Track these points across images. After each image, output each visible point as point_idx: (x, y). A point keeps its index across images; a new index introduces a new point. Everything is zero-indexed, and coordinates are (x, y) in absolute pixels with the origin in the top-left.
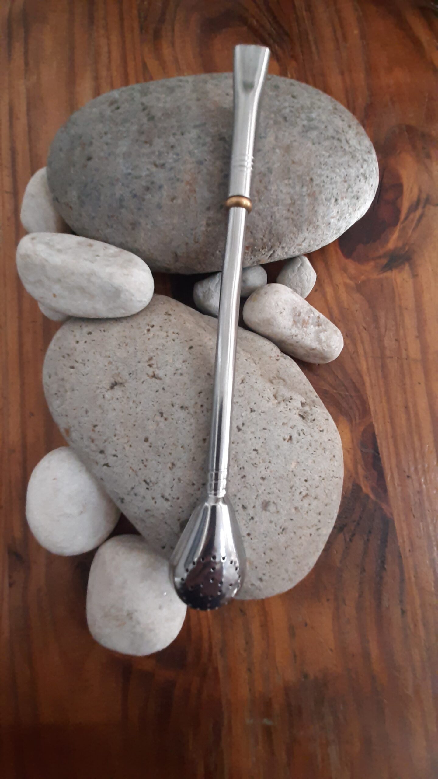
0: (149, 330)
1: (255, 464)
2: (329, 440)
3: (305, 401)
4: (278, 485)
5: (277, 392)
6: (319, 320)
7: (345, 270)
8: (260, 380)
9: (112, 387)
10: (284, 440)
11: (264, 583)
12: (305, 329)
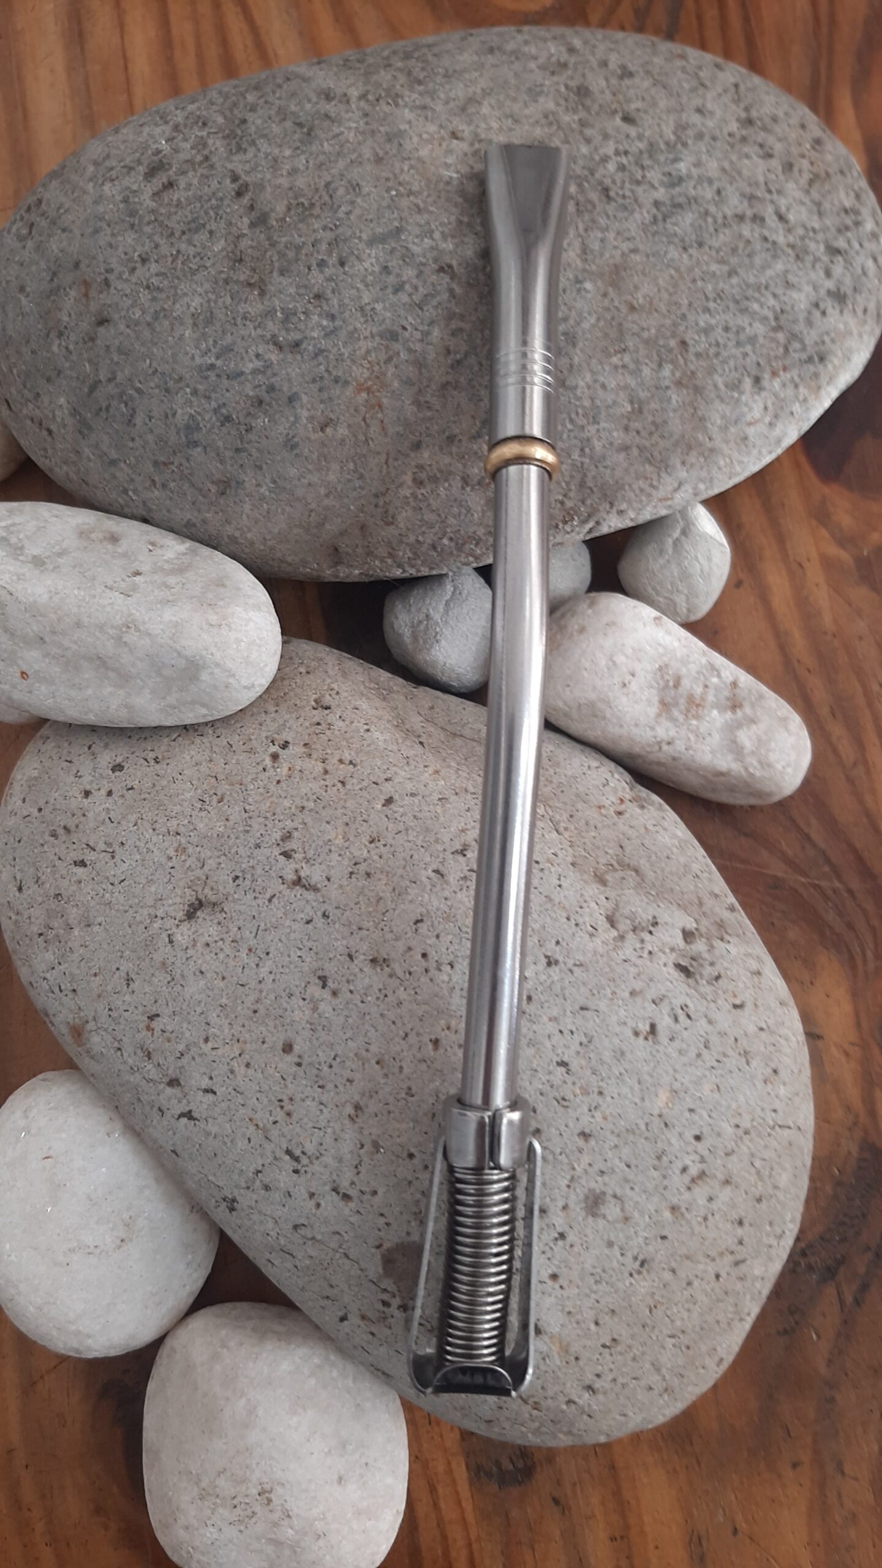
0: (275, 757)
1: (564, 1099)
2: (762, 1029)
3: (695, 925)
4: (626, 1151)
5: (617, 907)
6: (737, 691)
7: (821, 516)
8: (572, 879)
9: (190, 915)
10: (636, 1034)
11: (601, 1397)
12: (694, 722)
